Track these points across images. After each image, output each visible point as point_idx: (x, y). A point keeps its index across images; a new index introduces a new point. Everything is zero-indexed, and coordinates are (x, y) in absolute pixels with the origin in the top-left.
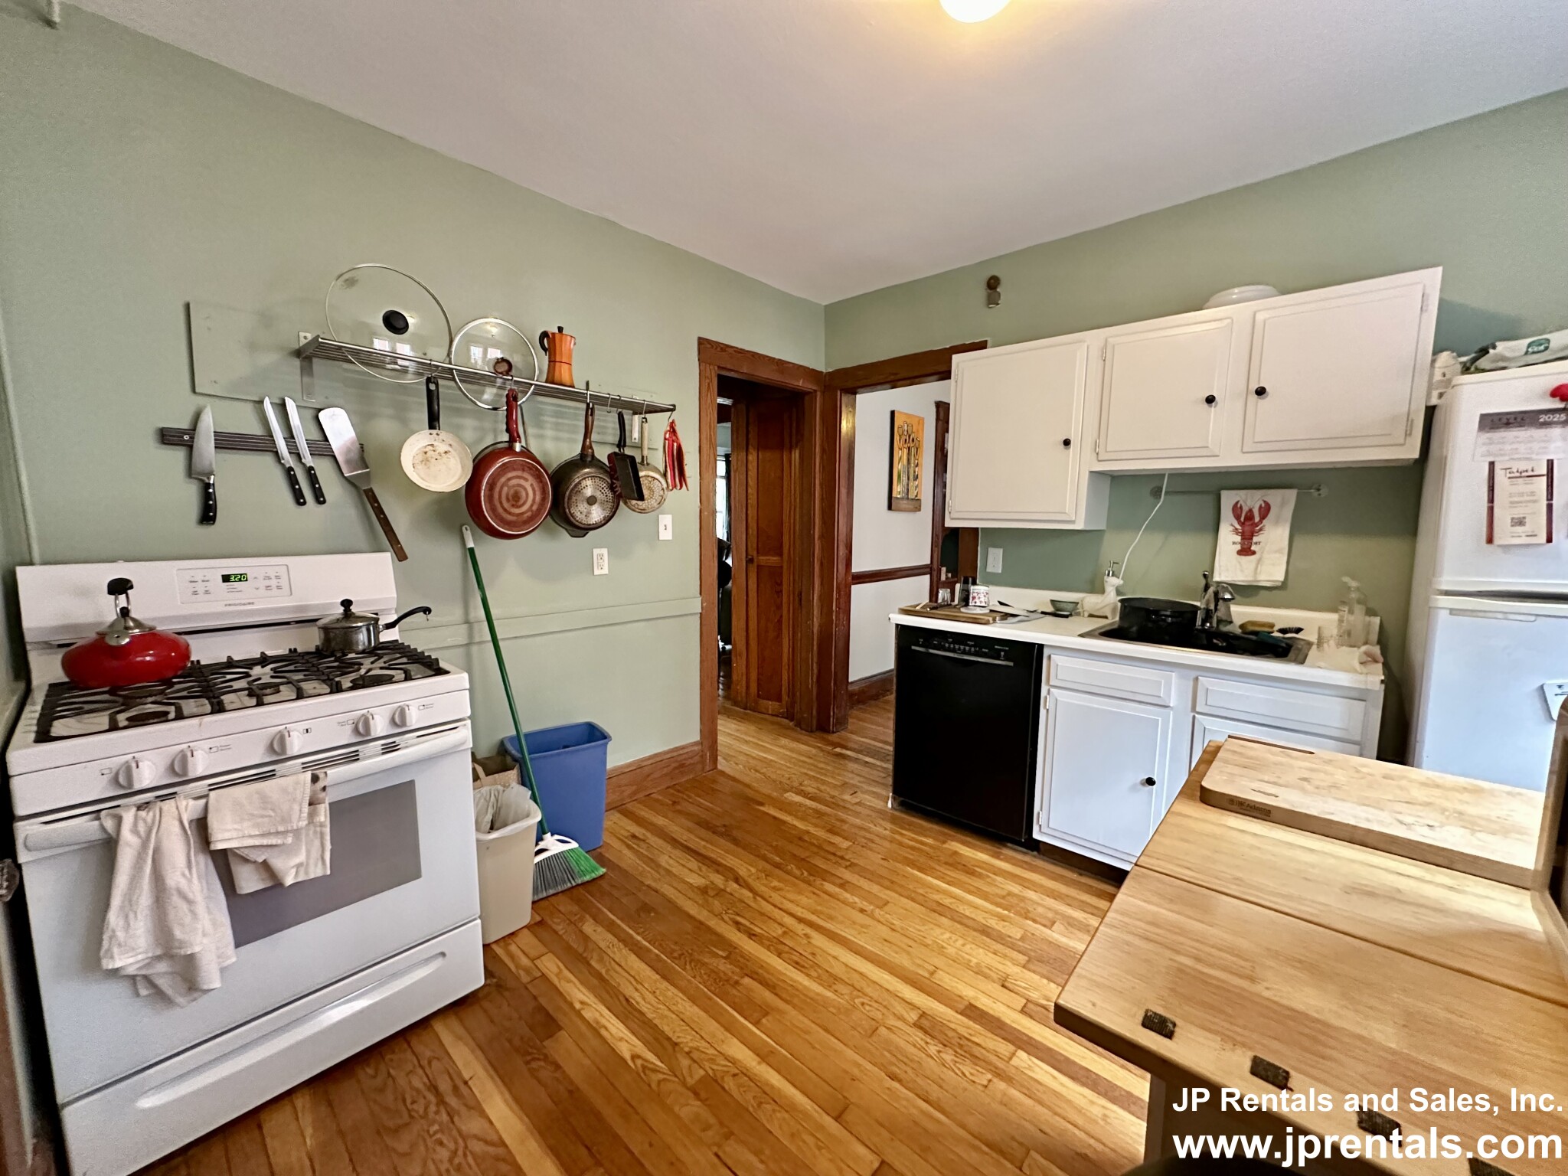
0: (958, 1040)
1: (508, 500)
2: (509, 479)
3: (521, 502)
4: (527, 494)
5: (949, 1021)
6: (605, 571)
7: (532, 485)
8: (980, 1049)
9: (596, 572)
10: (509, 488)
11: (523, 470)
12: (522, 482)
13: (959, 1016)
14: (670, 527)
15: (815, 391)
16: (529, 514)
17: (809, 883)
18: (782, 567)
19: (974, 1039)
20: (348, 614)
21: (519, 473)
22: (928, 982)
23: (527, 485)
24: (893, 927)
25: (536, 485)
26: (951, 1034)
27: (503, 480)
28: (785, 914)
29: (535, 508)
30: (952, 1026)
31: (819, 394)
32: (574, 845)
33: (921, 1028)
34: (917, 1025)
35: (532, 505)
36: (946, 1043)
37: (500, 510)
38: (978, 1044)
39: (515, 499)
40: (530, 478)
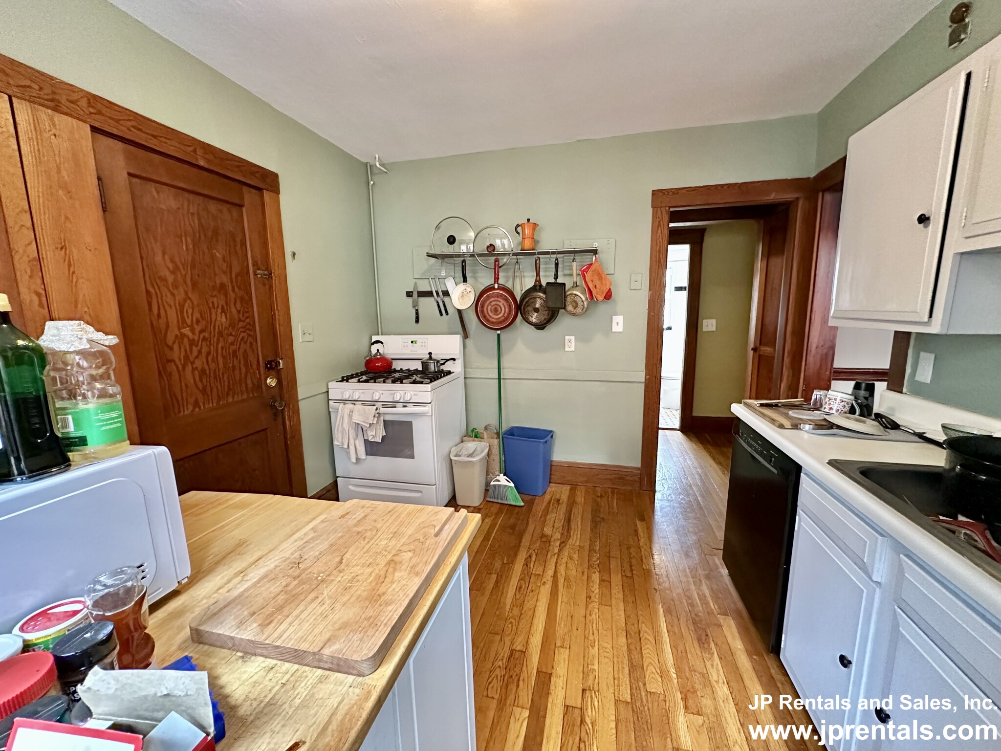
0: (515, 674)
1: (491, 312)
2: (491, 302)
3: (498, 313)
4: (501, 309)
5: (527, 666)
6: (573, 349)
7: (503, 304)
8: (515, 688)
9: (567, 349)
10: (492, 306)
11: (498, 297)
12: (498, 303)
13: (535, 671)
14: (621, 324)
15: (797, 199)
16: (503, 318)
17: (590, 567)
18: (774, 357)
19: (521, 683)
20: (430, 358)
21: (496, 299)
22: (552, 647)
23: (501, 304)
24: (588, 615)
25: (505, 304)
26: (517, 670)
27: (488, 302)
28: (553, 570)
29: (506, 315)
30: (525, 668)
31: (801, 203)
32: (512, 485)
33: (511, 654)
34: (512, 652)
35: (504, 314)
36: (508, 669)
37: (488, 317)
38: (518, 686)
39: (496, 311)
40: (502, 301)
